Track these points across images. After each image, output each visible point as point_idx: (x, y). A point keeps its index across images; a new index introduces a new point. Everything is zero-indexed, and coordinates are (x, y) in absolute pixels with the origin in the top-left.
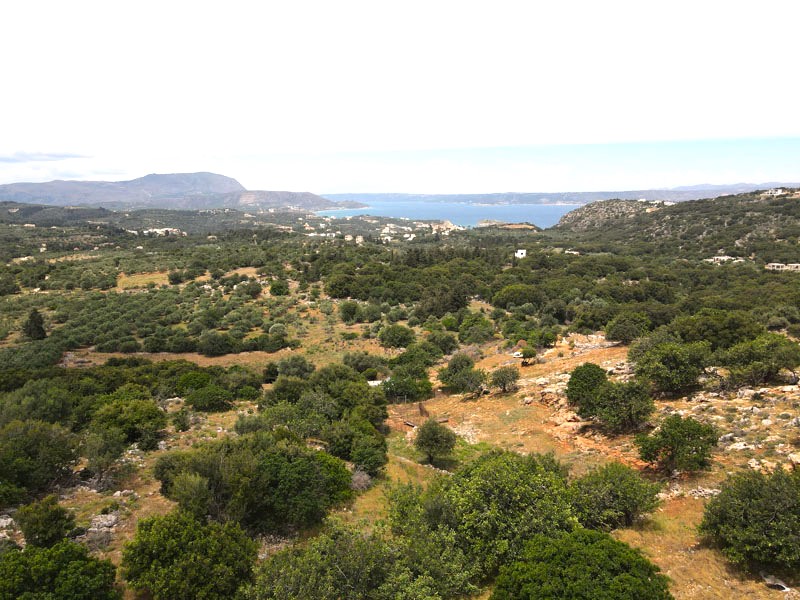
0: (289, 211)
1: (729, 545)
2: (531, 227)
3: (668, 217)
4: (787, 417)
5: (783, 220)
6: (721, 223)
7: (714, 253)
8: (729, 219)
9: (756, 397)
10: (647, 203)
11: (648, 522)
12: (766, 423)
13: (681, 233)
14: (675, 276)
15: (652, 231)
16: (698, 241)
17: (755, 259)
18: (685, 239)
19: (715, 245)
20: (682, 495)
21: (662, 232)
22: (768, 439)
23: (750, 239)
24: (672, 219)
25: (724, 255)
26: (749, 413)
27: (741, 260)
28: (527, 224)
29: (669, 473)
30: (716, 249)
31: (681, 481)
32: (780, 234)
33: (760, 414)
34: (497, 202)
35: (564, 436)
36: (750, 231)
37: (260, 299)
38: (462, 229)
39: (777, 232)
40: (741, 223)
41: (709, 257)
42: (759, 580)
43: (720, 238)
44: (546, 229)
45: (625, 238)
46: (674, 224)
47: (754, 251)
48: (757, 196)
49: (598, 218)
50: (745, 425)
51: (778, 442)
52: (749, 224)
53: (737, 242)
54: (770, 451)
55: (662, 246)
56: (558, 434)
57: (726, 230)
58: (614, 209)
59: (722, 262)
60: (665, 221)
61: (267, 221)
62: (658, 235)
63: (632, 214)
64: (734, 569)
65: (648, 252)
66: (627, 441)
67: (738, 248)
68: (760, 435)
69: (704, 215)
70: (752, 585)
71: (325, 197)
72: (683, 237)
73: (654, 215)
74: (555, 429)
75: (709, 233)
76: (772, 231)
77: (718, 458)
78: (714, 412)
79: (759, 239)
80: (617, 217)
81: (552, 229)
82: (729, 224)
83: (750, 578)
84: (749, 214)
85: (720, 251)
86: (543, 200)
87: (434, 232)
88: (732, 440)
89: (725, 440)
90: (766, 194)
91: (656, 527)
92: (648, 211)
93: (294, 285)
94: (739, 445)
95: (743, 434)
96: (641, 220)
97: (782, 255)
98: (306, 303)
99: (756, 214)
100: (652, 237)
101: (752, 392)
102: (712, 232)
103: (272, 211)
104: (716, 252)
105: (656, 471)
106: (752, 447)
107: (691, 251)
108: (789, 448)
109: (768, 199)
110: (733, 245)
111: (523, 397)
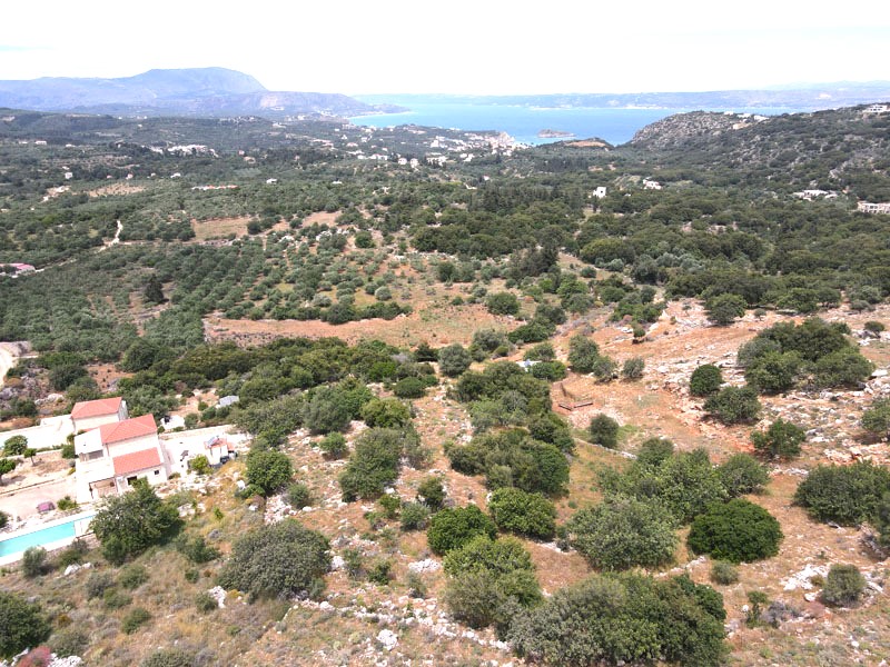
0: (321, 119)
1: (810, 506)
2: (602, 145)
3: (758, 138)
4: (853, 418)
5: (884, 146)
6: (816, 148)
7: (805, 186)
8: (825, 144)
9: (834, 399)
10: (735, 117)
11: (762, 490)
12: (838, 422)
13: (771, 159)
14: (763, 220)
15: (739, 155)
16: (789, 170)
17: (848, 194)
18: (774, 166)
19: (807, 175)
20: (781, 473)
21: (750, 156)
22: (838, 435)
23: (846, 169)
24: (763, 140)
25: (816, 188)
26: (827, 413)
27: (834, 194)
28: (597, 140)
29: (772, 457)
30: (809, 181)
31: (780, 463)
32: (880, 163)
33: (835, 415)
34: (558, 105)
35: (691, 422)
36: (847, 159)
37: (348, 253)
38: (524, 147)
39: (875, 161)
40: (838, 148)
41: (800, 190)
42: (825, 523)
43: (813, 167)
44: (619, 147)
45: (708, 162)
46: (765, 148)
47: (849, 184)
48: (859, 113)
49: (678, 135)
50: (824, 422)
51: (844, 438)
52: (847, 151)
53: (831, 172)
54: (838, 444)
55: (749, 175)
56: (686, 420)
57: (821, 156)
58: (697, 124)
59: (813, 198)
60: (754, 143)
61: (300, 133)
62: (745, 159)
63: (715, 130)
64: (812, 518)
65: (734, 183)
66: (740, 430)
67: (832, 181)
68: (833, 432)
69: (799, 136)
70: (821, 526)
71: (358, 99)
72: (773, 165)
73: (743, 134)
74: (683, 415)
75: (802, 159)
76: (871, 160)
77: (805, 447)
78: (803, 411)
79: (856, 170)
80: (700, 134)
81: (625, 146)
82: (825, 150)
83: (820, 522)
84: (847, 138)
85: (812, 183)
86: (612, 102)
87: (494, 152)
88: (814, 434)
89: (809, 434)
90: (869, 111)
91: (767, 493)
92: (736, 127)
93: (377, 236)
94: (818, 439)
95: (822, 431)
96: (727, 139)
97: (878, 190)
98: (396, 258)
99: (856, 138)
100: (738, 164)
101: (831, 394)
102: (805, 158)
103: (301, 118)
104: (808, 185)
105: (763, 455)
106: (827, 440)
107: (780, 183)
108: (851, 443)
109: (871, 117)
110: (826, 176)
111: (648, 383)
